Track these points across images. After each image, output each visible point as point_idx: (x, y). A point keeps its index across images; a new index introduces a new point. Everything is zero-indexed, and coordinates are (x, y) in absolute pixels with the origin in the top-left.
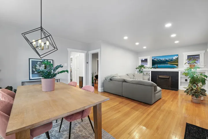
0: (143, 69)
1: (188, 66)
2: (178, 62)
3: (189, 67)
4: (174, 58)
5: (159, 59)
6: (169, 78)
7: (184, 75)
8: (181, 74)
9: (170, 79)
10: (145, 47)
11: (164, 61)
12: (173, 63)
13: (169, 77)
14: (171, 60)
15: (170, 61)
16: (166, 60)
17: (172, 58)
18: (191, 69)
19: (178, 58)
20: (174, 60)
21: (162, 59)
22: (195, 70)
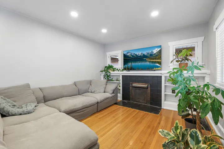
0: (110, 73)
1: (176, 65)
2: (160, 58)
3: (178, 67)
4: (155, 51)
5: (134, 54)
6: (147, 88)
7: (171, 82)
8: (165, 80)
9: (149, 89)
10: (104, 31)
11: (140, 56)
12: (154, 60)
13: (148, 86)
14: (151, 55)
15: (149, 56)
16: (144, 55)
17: (152, 52)
18: (182, 72)
19: (160, 52)
20: (155, 54)
21: (137, 53)
22: (190, 72)
